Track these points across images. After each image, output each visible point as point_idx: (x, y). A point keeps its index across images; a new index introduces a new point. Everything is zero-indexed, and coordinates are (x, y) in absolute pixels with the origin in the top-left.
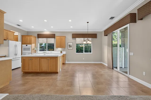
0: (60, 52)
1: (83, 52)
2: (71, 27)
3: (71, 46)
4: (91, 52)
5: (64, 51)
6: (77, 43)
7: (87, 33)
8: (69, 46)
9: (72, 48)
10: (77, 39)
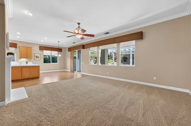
0: (26, 62)
1: (50, 62)
2: (42, 41)
3: (38, 57)
4: (57, 62)
5: (30, 61)
6: (44, 54)
7: (58, 48)
8: (36, 57)
9: (39, 59)
10: (44, 51)
